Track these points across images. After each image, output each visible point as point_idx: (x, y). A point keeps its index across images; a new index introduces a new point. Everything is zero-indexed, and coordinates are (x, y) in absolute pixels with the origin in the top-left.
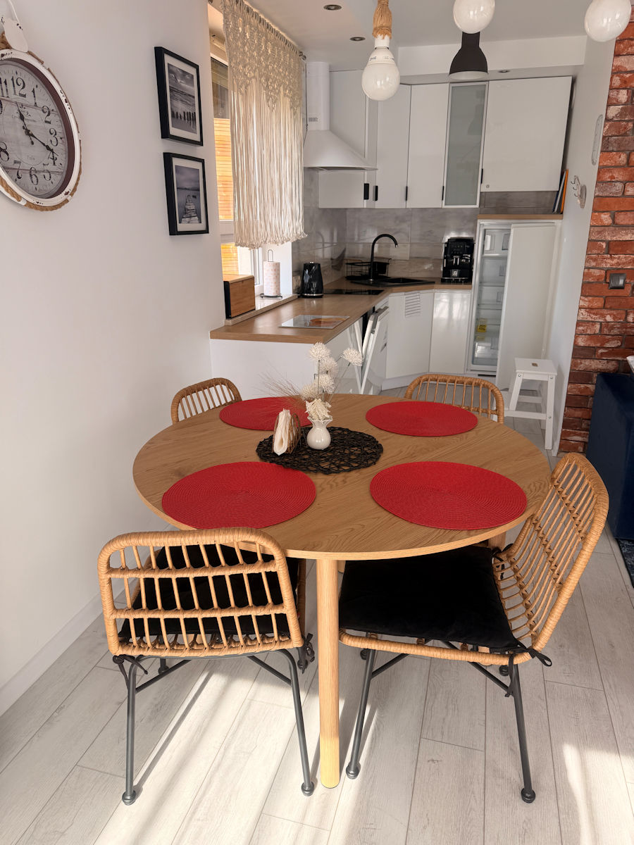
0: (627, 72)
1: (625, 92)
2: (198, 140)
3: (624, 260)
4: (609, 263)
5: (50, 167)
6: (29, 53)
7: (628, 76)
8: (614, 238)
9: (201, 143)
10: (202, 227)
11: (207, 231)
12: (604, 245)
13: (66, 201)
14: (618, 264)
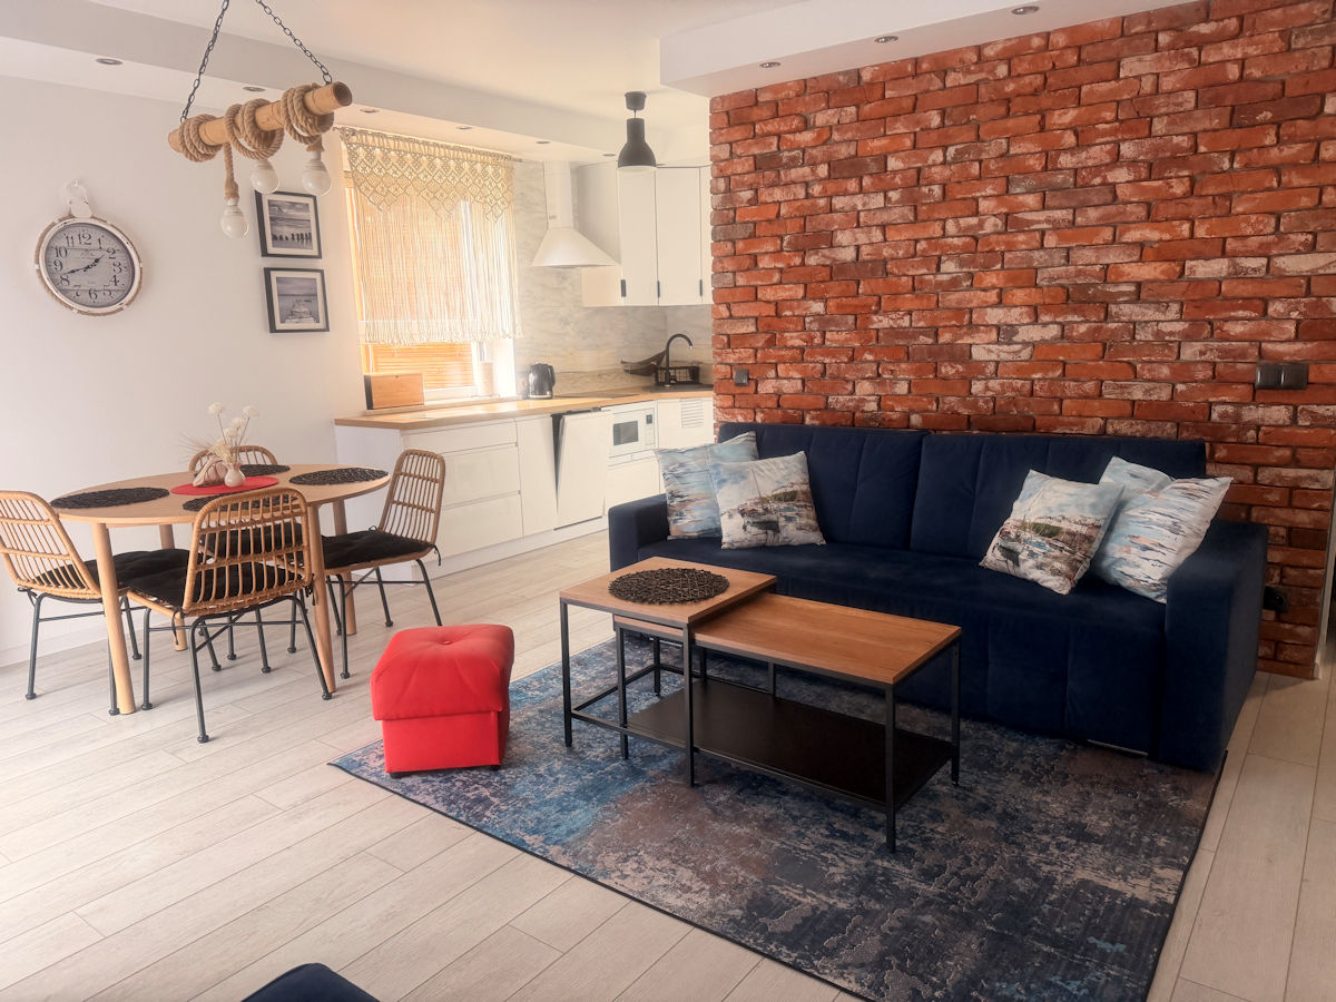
0: (722, 161)
1: (722, 180)
2: (317, 254)
3: (745, 355)
4: (732, 358)
5: (112, 287)
6: (92, 217)
7: (722, 164)
8: (733, 332)
9: (320, 256)
10: (321, 325)
11: (327, 329)
12: (725, 339)
13: (122, 309)
14: (740, 359)
